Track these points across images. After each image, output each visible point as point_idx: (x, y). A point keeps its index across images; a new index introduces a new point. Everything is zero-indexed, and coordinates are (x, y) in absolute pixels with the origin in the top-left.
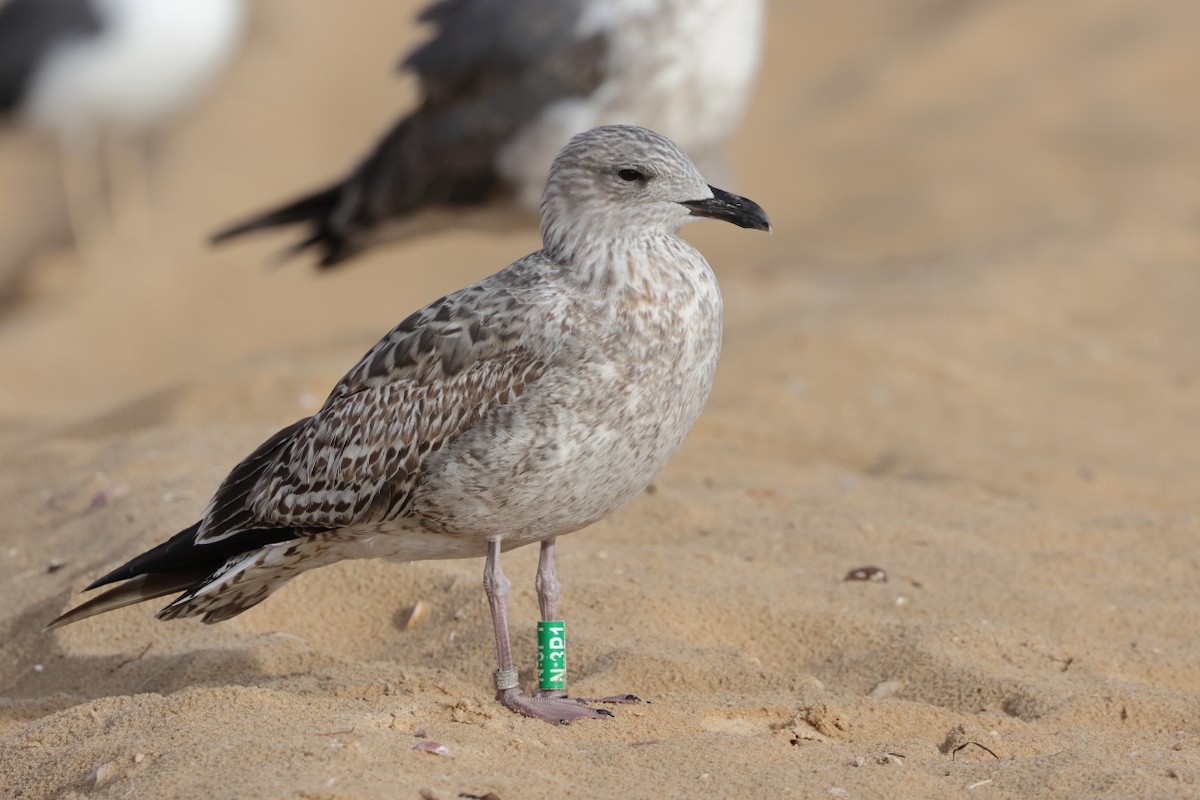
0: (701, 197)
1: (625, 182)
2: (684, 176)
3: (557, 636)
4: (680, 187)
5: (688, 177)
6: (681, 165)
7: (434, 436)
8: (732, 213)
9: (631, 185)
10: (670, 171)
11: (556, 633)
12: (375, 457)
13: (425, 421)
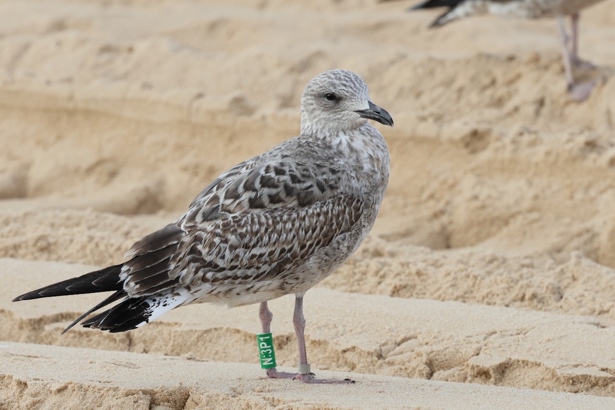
0: (362, 108)
1: (329, 101)
2: (356, 98)
3: (263, 342)
4: (354, 103)
5: (358, 98)
6: (355, 91)
7: (308, 241)
8: (377, 117)
9: (331, 103)
10: (348, 95)
11: (263, 340)
12: (271, 253)
13: (302, 233)
